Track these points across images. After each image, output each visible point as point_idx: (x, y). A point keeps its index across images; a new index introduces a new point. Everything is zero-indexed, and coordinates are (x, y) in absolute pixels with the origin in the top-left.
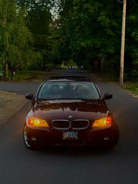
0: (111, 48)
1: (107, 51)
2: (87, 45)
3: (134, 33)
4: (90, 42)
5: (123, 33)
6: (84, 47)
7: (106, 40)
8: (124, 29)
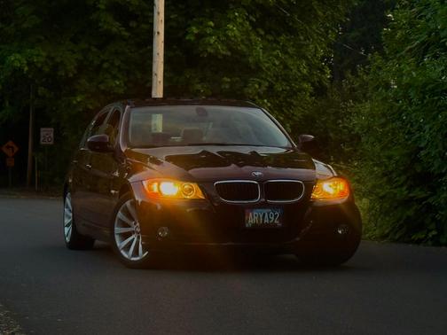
0: (114, 77)
1: (102, 87)
2: (29, 64)
3: (195, 30)
4: (39, 55)
5: (160, 27)
6: (21, 69)
7: (94, 49)
8: (162, 16)
